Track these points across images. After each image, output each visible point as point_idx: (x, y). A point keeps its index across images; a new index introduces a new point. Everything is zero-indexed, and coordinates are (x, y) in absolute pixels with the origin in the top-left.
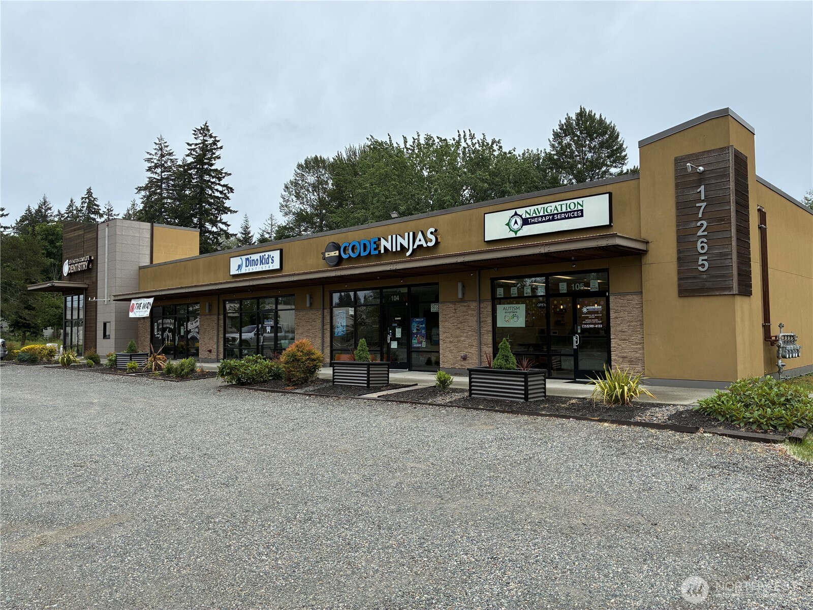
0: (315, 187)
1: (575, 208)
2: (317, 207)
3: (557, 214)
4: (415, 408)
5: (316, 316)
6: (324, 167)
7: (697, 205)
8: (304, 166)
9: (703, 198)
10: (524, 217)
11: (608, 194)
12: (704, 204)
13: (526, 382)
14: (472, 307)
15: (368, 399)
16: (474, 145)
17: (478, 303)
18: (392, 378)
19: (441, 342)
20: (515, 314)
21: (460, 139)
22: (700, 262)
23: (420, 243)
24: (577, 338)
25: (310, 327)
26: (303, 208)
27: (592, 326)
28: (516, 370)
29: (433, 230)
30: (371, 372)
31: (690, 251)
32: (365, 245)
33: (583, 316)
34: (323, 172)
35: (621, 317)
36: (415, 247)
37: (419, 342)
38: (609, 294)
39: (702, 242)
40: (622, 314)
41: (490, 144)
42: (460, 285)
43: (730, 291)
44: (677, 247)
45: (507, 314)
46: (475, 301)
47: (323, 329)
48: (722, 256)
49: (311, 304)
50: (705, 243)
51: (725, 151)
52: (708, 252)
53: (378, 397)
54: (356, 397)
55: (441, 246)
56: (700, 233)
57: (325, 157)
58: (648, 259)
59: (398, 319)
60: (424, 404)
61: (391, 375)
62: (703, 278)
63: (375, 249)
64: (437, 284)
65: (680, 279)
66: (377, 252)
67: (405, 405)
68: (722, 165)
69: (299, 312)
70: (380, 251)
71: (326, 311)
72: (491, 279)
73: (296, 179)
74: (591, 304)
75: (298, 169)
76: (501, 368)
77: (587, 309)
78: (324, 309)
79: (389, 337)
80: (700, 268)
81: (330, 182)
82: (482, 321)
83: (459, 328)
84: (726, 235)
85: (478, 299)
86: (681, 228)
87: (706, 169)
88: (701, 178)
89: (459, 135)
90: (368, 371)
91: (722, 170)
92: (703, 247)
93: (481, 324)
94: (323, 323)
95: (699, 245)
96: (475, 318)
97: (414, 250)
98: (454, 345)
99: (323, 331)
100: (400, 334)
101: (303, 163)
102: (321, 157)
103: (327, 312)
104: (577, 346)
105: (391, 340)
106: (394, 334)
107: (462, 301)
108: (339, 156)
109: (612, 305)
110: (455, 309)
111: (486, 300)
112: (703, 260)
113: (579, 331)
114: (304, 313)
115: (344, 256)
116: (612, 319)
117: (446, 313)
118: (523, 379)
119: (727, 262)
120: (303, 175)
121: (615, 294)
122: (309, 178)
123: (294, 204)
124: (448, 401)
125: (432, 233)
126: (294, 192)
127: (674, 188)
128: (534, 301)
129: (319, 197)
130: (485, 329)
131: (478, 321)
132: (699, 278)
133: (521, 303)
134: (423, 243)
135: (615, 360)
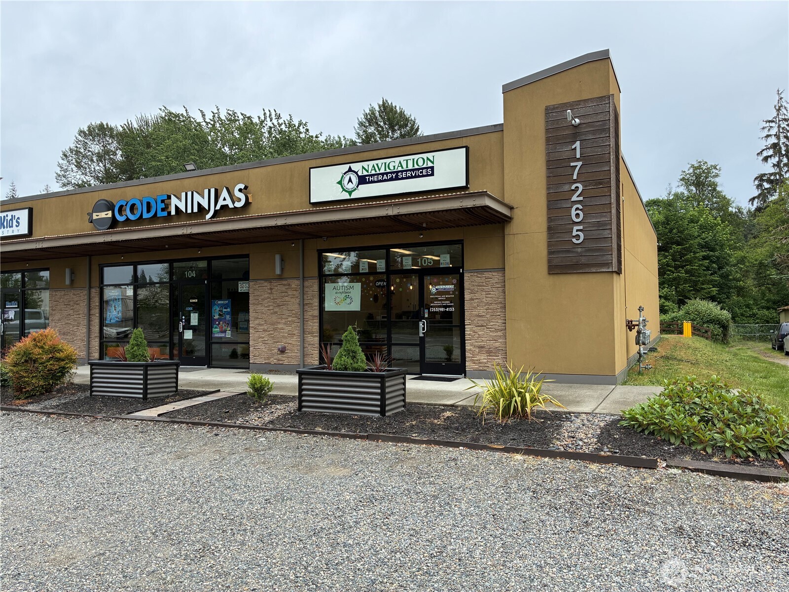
0: (100, 157)
1: (423, 165)
2: (103, 179)
3: (402, 171)
4: (217, 435)
5: (79, 297)
6: (112, 136)
7: (572, 164)
8: (87, 132)
9: (578, 156)
10: (360, 173)
11: (465, 149)
12: (579, 164)
13: (383, 388)
14: (293, 286)
15: (142, 420)
16: (280, 125)
17: (302, 280)
18: (184, 380)
19: (251, 331)
20: (347, 295)
21: (265, 118)
22: (574, 233)
23: (225, 203)
24: (424, 324)
25: (71, 312)
26: (85, 180)
27: (442, 309)
28: (366, 370)
29: (242, 186)
30: (149, 377)
31: (562, 219)
32: (149, 204)
33: (431, 297)
34: (110, 141)
35: (477, 299)
36: (218, 207)
37: (222, 332)
38: (463, 271)
39: (577, 209)
40: (477, 295)
41: (297, 125)
42: (278, 258)
43: (608, 268)
44: (548, 215)
45: (339, 295)
46: (297, 278)
47: (90, 315)
48: (600, 226)
49: (72, 281)
50: (581, 210)
51: (605, 101)
52: (584, 221)
53: (159, 415)
54: (124, 416)
55: (253, 207)
56: (574, 198)
57: (112, 124)
58: (513, 228)
59: (194, 301)
60: (230, 426)
61: (182, 376)
62: (577, 252)
63: (163, 210)
64: (247, 256)
65: (550, 253)
66: (165, 214)
67: (202, 430)
68: (600, 118)
69: (55, 291)
70: (169, 213)
71: (93, 290)
72: (318, 250)
73: (77, 147)
74: (441, 283)
75: (80, 135)
76: (346, 369)
77: (437, 289)
78: (90, 287)
79: (181, 325)
80: (574, 240)
81: (119, 153)
82: (307, 304)
83: (276, 313)
84: (604, 201)
85: (301, 276)
86: (552, 191)
87: (583, 122)
88: (576, 133)
89: (265, 114)
90: (146, 375)
91: (601, 123)
92: (577, 215)
93: (306, 307)
94: (90, 307)
95: (573, 213)
96: (298, 300)
97: (216, 212)
98: (269, 334)
99: (89, 318)
100: (197, 321)
101: (86, 129)
102: (107, 125)
103: (95, 292)
104: (423, 333)
105: (184, 329)
106: (188, 320)
107: (280, 278)
108: (129, 125)
109: (467, 285)
110: (271, 289)
111: (312, 278)
112: (577, 231)
113: (426, 316)
114: (63, 293)
115: (121, 219)
116: (467, 300)
117: (259, 293)
118: (379, 385)
119: (606, 233)
120: (86, 143)
121: (471, 271)
122: (93, 146)
123: (75, 174)
124: (267, 419)
125: (240, 190)
126: (74, 161)
127: (544, 144)
128: (372, 278)
129: (106, 168)
130: (310, 313)
131: (302, 304)
132: (573, 252)
133: (355, 281)
134: (228, 202)
135: (470, 350)
